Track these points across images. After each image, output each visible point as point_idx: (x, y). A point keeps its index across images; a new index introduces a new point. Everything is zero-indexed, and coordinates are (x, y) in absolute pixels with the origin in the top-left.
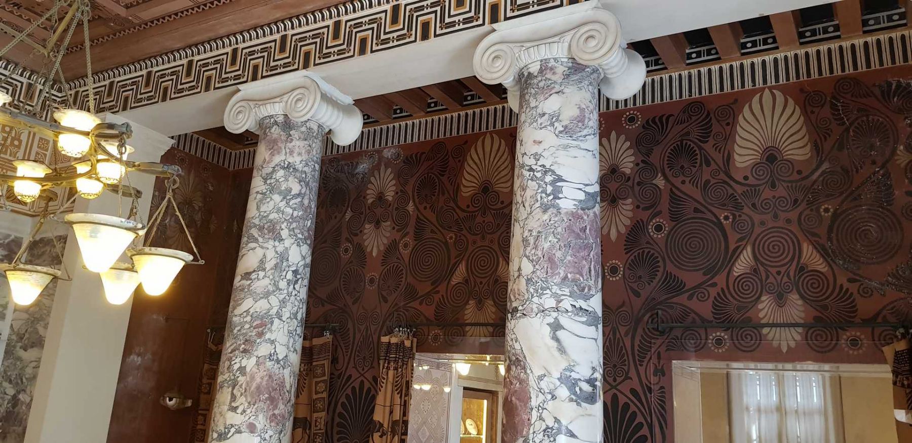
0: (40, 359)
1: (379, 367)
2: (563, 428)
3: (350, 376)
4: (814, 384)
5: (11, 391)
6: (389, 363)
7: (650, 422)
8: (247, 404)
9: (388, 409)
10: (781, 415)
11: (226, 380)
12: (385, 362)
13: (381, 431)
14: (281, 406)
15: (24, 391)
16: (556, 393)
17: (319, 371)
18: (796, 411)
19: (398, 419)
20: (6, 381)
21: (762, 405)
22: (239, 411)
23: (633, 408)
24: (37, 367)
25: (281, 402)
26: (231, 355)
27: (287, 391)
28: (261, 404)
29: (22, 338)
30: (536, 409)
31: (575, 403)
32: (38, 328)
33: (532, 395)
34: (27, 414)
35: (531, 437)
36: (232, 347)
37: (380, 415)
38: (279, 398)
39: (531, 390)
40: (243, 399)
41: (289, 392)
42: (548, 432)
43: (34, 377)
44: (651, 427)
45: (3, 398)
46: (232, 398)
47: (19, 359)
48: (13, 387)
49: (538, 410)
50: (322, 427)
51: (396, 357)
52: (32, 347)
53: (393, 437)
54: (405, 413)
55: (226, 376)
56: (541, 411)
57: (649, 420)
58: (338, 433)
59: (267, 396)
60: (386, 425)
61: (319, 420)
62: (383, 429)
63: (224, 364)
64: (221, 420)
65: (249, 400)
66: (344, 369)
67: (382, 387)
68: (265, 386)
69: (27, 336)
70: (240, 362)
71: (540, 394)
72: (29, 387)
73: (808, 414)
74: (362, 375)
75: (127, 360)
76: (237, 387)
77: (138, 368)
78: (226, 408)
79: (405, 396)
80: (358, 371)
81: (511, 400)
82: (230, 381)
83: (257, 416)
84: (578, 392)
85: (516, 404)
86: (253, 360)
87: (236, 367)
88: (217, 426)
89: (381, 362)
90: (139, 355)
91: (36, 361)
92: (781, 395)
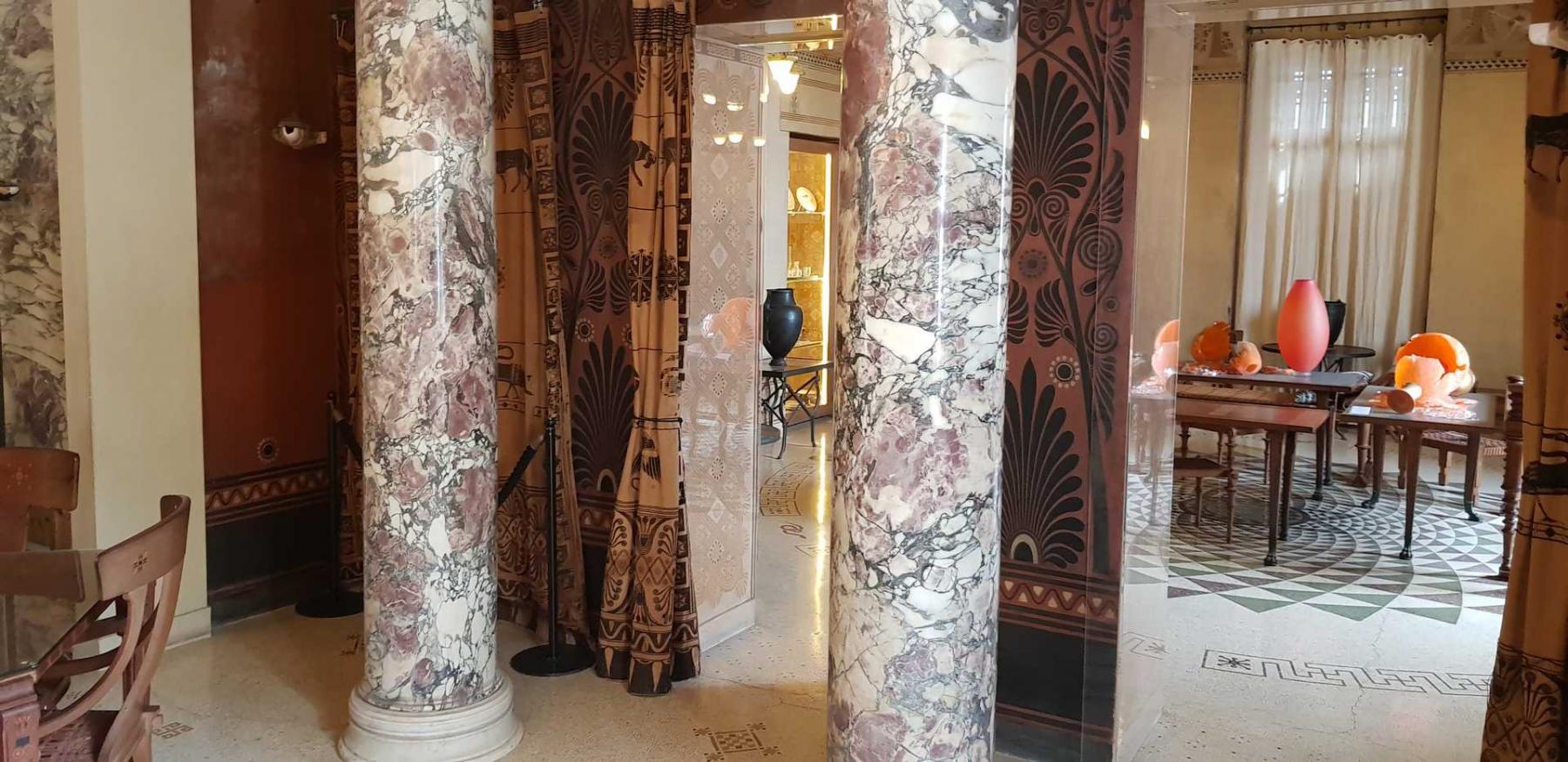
0: (52, 67)
1: (634, 53)
2: (947, 83)
3: (586, 77)
4: (1395, 97)
5: (18, 128)
6: (650, 45)
7: (1099, 100)
8: (412, 103)
9: (654, 121)
10: (1332, 153)
11: (370, 65)
12: (642, 45)
13: (647, 156)
14: (472, 108)
15: (39, 123)
16: (936, 24)
17: (533, 70)
18: (1358, 144)
19: (673, 135)
20: (5, 111)
21: (1300, 139)
22: (401, 113)
23: (1071, 80)
24: (50, 82)
25: (469, 101)
26: (371, 22)
27: (478, 83)
28: (437, 102)
29: (13, 37)
30: (901, 55)
31: (968, 39)
32: (36, 15)
33: (892, 32)
34: (54, 161)
35: (890, 101)
36: (370, 8)
37: (642, 132)
38: (464, 93)
39: (891, 23)
40: (403, 95)
41: (482, 84)
42: (920, 90)
43: (50, 99)
44: (1100, 109)
45: (8, 141)
46: (384, 94)
47: (18, 72)
48: (20, 121)
49: (904, 55)
50: (550, 161)
51: (661, 34)
52: (34, 49)
53: (668, 165)
54: (684, 126)
55: (369, 59)
56: (907, 57)
57: (1097, 96)
58: (577, 170)
59: (443, 88)
60: (653, 147)
61: (542, 151)
62: (650, 155)
63: (362, 39)
64: (373, 132)
65: (414, 96)
66: (574, 65)
67: (642, 86)
68: (438, 73)
69: (20, 32)
70: (389, 33)
71: (907, 27)
72: (45, 117)
73: (1377, 146)
74: (606, 73)
75: (203, 68)
76: (390, 76)
77: (224, 82)
78: (377, 111)
79: (683, 99)
80: (597, 65)
81: (857, 46)
82: (376, 65)
83: (432, 122)
84: (974, 20)
85: (865, 50)
86: (410, 29)
87: (383, 41)
88: (367, 142)
89: (637, 44)
90: (221, 60)
91: (46, 73)
92: (1336, 117)
